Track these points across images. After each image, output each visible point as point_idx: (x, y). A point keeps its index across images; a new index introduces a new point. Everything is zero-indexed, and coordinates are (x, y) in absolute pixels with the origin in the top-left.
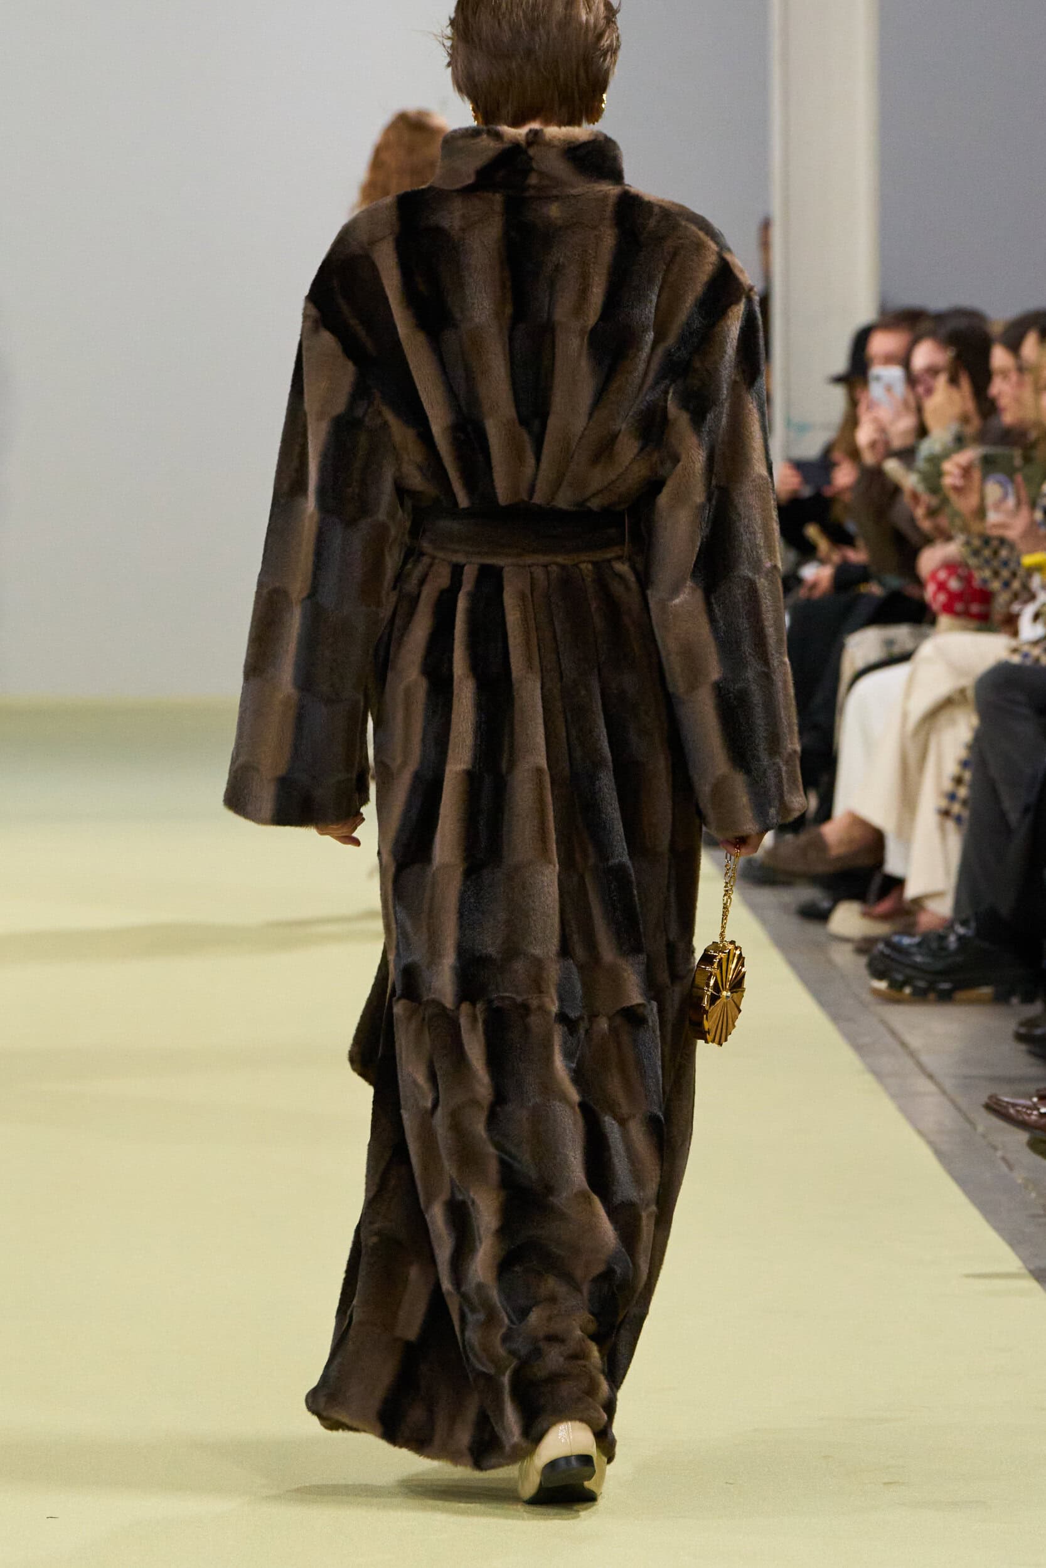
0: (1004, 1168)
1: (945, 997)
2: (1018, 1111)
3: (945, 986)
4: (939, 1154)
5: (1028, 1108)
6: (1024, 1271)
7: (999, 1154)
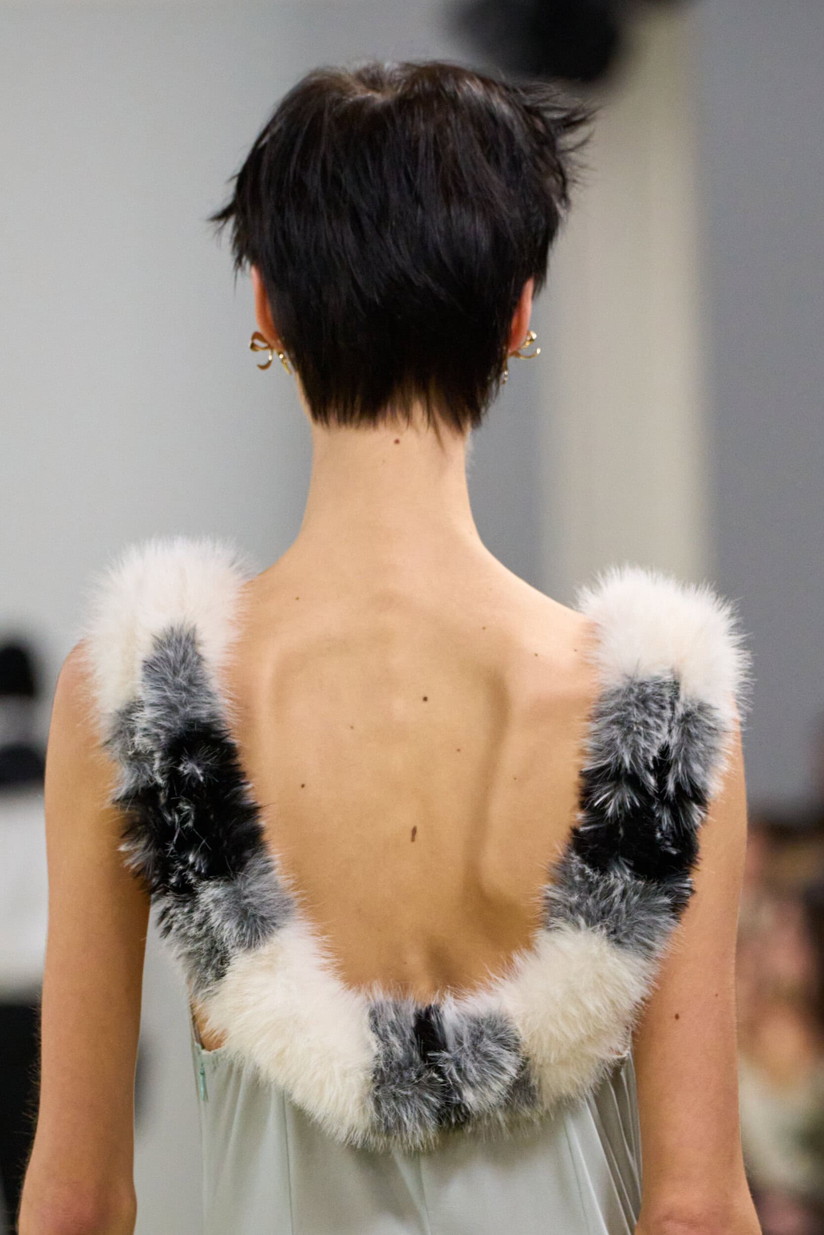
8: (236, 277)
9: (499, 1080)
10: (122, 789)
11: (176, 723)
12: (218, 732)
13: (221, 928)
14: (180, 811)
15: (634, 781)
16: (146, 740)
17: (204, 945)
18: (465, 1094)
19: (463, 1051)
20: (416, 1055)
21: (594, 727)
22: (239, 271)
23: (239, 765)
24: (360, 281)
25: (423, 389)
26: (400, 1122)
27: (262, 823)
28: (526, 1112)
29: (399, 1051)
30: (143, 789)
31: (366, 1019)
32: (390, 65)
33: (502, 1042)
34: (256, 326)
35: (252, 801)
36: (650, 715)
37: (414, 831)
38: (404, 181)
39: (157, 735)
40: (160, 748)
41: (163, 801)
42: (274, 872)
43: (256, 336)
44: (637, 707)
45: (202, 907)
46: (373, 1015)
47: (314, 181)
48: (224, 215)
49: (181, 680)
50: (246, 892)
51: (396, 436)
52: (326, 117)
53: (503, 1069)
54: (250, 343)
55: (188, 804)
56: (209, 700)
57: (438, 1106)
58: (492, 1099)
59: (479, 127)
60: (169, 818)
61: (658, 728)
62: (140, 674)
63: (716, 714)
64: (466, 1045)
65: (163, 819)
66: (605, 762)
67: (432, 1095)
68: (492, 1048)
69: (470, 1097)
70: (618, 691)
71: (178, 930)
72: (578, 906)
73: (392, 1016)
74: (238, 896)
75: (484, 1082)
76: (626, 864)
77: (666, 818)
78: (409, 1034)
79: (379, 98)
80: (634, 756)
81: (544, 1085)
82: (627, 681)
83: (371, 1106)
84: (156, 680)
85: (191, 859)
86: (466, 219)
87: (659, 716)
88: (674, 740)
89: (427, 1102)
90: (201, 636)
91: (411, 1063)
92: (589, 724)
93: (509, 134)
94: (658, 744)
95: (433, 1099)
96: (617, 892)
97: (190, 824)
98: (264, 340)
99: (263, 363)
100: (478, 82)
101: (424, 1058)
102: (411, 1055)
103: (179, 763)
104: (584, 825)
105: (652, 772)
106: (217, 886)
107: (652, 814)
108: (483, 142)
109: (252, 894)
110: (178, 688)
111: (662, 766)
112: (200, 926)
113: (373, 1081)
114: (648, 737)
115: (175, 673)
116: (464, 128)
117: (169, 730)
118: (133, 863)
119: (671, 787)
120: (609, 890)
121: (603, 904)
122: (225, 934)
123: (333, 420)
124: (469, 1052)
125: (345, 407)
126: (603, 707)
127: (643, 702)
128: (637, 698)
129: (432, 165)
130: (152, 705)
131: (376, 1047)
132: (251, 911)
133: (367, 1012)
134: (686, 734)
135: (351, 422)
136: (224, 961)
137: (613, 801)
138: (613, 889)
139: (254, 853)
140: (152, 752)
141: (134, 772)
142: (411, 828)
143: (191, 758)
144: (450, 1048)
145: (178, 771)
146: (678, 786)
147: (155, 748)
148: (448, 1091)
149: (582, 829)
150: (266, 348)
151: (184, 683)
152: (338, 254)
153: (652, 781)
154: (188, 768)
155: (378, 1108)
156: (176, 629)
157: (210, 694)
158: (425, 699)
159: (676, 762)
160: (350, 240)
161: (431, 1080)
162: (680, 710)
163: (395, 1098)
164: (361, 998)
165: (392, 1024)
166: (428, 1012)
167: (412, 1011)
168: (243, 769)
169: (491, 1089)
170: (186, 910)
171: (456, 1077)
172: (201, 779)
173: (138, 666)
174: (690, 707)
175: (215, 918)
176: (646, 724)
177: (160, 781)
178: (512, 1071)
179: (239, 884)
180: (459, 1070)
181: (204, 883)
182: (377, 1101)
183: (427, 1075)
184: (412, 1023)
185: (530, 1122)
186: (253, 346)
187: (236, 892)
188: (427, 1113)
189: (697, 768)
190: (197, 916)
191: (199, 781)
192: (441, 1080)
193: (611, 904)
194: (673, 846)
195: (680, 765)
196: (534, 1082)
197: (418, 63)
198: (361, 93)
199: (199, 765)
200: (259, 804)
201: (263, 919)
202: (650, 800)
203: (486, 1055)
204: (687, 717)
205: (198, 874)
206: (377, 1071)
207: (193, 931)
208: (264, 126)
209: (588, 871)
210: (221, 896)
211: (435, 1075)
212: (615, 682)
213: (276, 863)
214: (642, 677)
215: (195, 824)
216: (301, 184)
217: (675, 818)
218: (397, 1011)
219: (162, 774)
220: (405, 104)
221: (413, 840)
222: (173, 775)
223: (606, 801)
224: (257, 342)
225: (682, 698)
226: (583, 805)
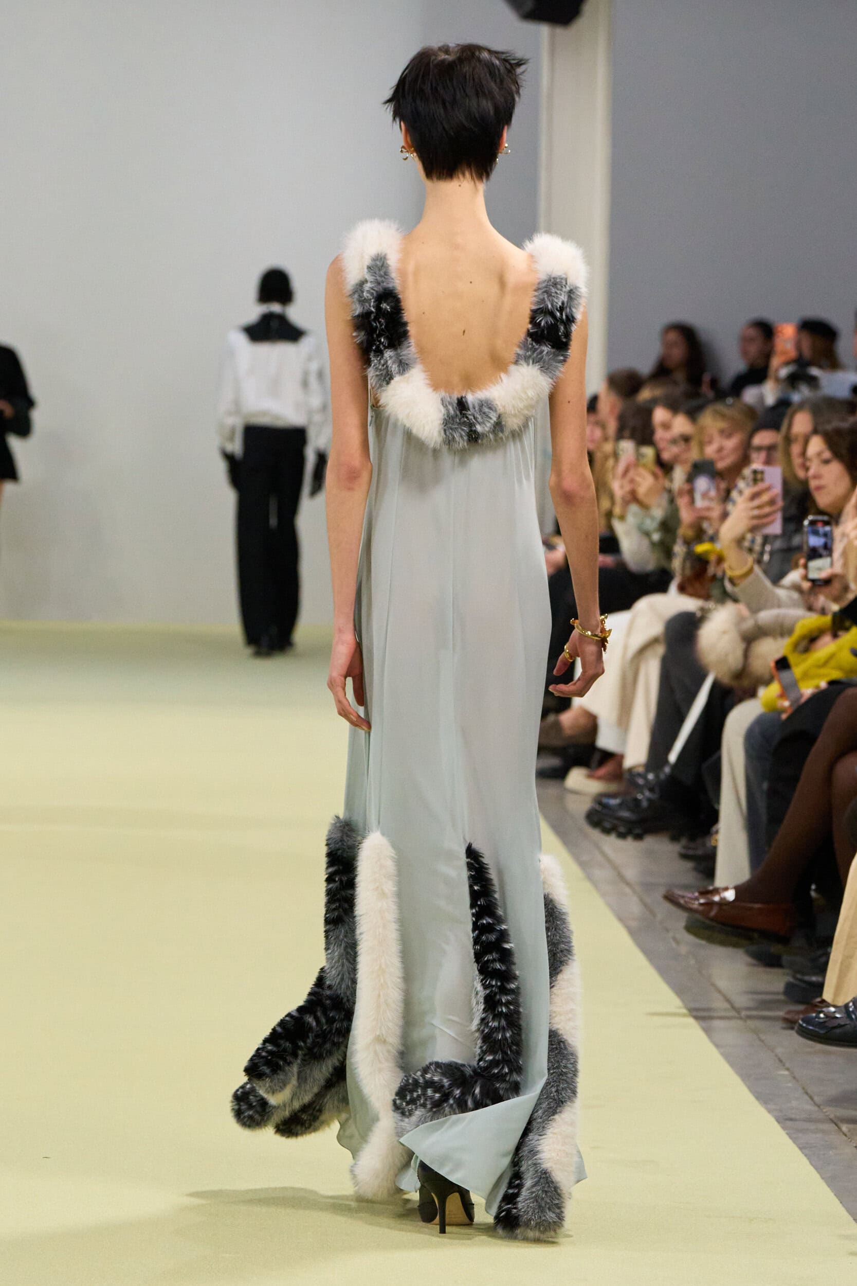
0: (674, 945)
1: (639, 837)
2: (685, 902)
3: (637, 831)
4: (633, 933)
5: (692, 899)
6: (685, 1011)
7: (671, 934)
8: (393, 126)
9: (489, 422)
10: (357, 313)
11: (379, 289)
12: (395, 293)
13: (391, 367)
14: (380, 322)
15: (552, 314)
16: (368, 295)
17: (384, 372)
18: (477, 426)
19: (475, 411)
20: (458, 413)
21: (536, 293)
22: (394, 122)
23: (400, 306)
24: (446, 126)
25: (469, 166)
26: (454, 438)
27: (408, 328)
28: (501, 435)
29: (452, 412)
30: (365, 313)
31: (439, 401)
32: (452, 45)
33: (490, 408)
34: (403, 143)
35: (405, 320)
36: (558, 290)
37: (464, 332)
38: (462, 89)
39: (373, 293)
40: (373, 298)
41: (373, 317)
42: (411, 347)
43: (403, 147)
44: (553, 286)
45: (384, 358)
46: (442, 400)
47: (428, 89)
48: (389, 101)
49: (382, 273)
50: (401, 354)
51: (460, 184)
52: (431, 65)
53: (491, 418)
54: (400, 150)
55: (383, 319)
56: (392, 281)
57: (468, 431)
58: (487, 429)
59: (488, 67)
60: (375, 324)
61: (561, 295)
62: (366, 270)
63: (580, 290)
64: (476, 409)
65: (372, 325)
66: (541, 306)
67: (465, 427)
68: (486, 410)
69: (479, 428)
70: (545, 281)
71: (374, 366)
72: (530, 356)
73: (449, 399)
74: (398, 355)
75: (483, 423)
76: (549, 344)
77: (562, 328)
78: (455, 405)
79: (449, 58)
80: (552, 305)
81: (507, 424)
82: (548, 277)
83: (442, 432)
84: (372, 273)
85: (382, 340)
86: (484, 102)
87: (561, 290)
88: (566, 300)
89: (463, 430)
90: (389, 257)
91: (457, 415)
92: (535, 292)
93: (499, 70)
94: (561, 301)
95: (465, 429)
96: (545, 353)
97: (383, 327)
98: (405, 149)
99: (405, 158)
100: (487, 51)
101: (461, 413)
102: (456, 413)
103: (381, 303)
104: (532, 329)
105: (558, 310)
106: (391, 351)
107: (557, 326)
108: (490, 74)
109: (404, 355)
110: (381, 276)
111: (561, 309)
112: (383, 365)
113: (443, 424)
114: (557, 298)
115: (380, 270)
116: (483, 69)
117: (377, 292)
118: (358, 340)
119: (564, 317)
120: (542, 352)
121: (539, 356)
122: (393, 369)
123: (435, 179)
124: (478, 412)
125: (440, 173)
126: (541, 286)
127: (555, 284)
128: (553, 283)
129: (472, 81)
130: (371, 282)
131: (443, 410)
132: (403, 361)
133: (440, 399)
134: (570, 298)
135: (442, 179)
136: (391, 378)
137: (543, 321)
138: (543, 351)
139: (405, 340)
140: (370, 299)
141: (361, 306)
142: (463, 330)
143: (385, 302)
144: (471, 410)
145: (380, 307)
146: (567, 316)
147: (371, 298)
148: (471, 425)
149: (531, 331)
150: (405, 152)
151: (383, 274)
152: (437, 116)
153: (558, 314)
154: (384, 306)
155: (445, 434)
156: (380, 253)
157: (392, 279)
158: (471, 282)
159: (566, 307)
160: (442, 111)
161: (465, 422)
162: (568, 288)
163: (451, 429)
164: (437, 395)
165: (449, 402)
166: (462, 398)
167: (456, 398)
168: (403, 308)
169: (486, 426)
170: (379, 359)
171: (474, 420)
172: (389, 310)
173: (365, 268)
174: (572, 287)
175: (389, 362)
176: (556, 293)
177: (373, 310)
178: (495, 419)
179: (399, 351)
180: (474, 418)
181: (387, 350)
182: (445, 431)
183: (463, 420)
184: (456, 402)
185: (501, 438)
186: (402, 151)
187: (397, 354)
188: (464, 434)
189: (574, 310)
190: (382, 362)
191: (388, 311)
192: (468, 421)
193: (543, 357)
194: (564, 338)
195: (568, 309)
196: (503, 423)
197: (461, 44)
198: (443, 56)
199: (388, 305)
200: (408, 321)
201: (407, 364)
202: (558, 321)
203: (484, 413)
204: (571, 291)
205: (384, 346)
206: (445, 419)
207: (380, 367)
208: (406, 66)
209: (534, 344)
210: (393, 355)
211: (466, 419)
212: (543, 277)
213: (413, 344)
214: (553, 275)
215: (385, 327)
216: (422, 90)
217: (565, 328)
218: (450, 398)
219: (374, 307)
220: (460, 60)
221: (464, 334)
222: (378, 308)
223: (541, 321)
224: (403, 149)
225: (568, 284)
226: (531, 322)
